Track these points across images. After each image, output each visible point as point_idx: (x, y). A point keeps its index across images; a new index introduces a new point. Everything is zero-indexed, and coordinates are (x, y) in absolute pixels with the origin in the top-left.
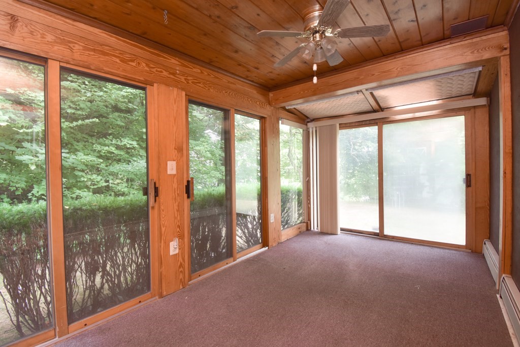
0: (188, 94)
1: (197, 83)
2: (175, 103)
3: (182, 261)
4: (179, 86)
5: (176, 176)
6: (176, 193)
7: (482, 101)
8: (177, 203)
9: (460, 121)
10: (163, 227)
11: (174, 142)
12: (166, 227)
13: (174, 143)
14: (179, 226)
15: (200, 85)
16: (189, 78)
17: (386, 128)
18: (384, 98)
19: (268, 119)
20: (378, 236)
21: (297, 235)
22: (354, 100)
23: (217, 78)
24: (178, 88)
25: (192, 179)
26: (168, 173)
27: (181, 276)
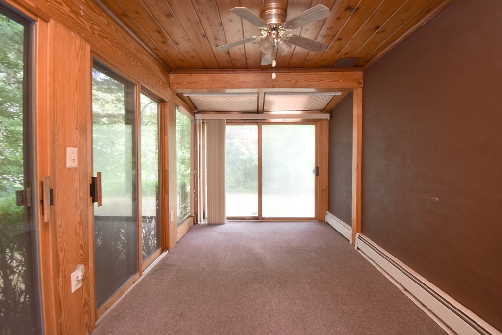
0: (94, 50)
1: (104, 37)
2: (77, 59)
3: (86, 297)
4: (83, 35)
5: (78, 171)
6: (78, 197)
7: (327, 116)
8: (79, 212)
9: (311, 129)
10: (61, 252)
11: (76, 117)
12: (65, 251)
13: (75, 120)
14: (82, 247)
15: (107, 41)
16: (94, 26)
17: (265, 128)
18: (271, 103)
19: (168, 103)
20: (258, 219)
21: (188, 231)
22: (248, 99)
23: (125, 39)
24: (82, 37)
25: (99, 174)
26: (68, 166)
27: (86, 319)
